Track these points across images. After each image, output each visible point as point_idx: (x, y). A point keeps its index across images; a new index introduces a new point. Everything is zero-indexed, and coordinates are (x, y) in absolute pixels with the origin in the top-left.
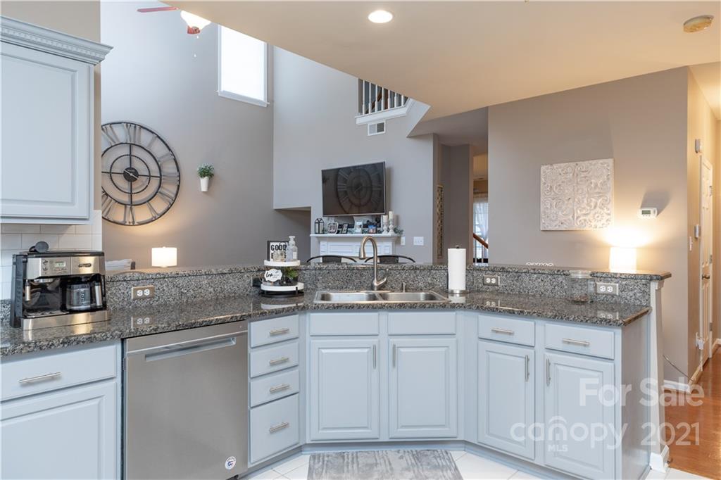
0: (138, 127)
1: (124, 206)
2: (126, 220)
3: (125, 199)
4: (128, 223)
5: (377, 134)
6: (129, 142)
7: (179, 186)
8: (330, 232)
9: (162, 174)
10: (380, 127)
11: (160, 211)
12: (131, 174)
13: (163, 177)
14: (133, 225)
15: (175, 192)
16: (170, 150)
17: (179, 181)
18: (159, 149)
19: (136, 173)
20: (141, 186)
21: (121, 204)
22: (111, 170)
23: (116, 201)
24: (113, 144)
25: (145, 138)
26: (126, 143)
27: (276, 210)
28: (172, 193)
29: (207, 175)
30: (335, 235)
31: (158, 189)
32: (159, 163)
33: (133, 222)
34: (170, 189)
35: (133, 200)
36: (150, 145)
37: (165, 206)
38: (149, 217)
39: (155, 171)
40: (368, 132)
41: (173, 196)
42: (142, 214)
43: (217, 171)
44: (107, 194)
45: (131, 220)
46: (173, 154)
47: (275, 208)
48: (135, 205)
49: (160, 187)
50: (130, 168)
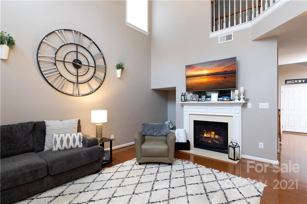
0: (82, 34)
1: (73, 84)
2: (74, 93)
3: (74, 79)
4: (75, 95)
5: (226, 41)
6: (76, 43)
7: (105, 74)
8: (193, 101)
9: (96, 66)
10: (229, 37)
11: (95, 87)
12: (78, 64)
13: (96, 67)
14: (79, 96)
15: (103, 77)
16: (100, 51)
17: (106, 70)
18: (94, 50)
19: (80, 63)
20: (84, 71)
21: (71, 82)
22: (64, 60)
23: (68, 80)
24: (66, 43)
25: (86, 43)
26: (74, 44)
27: (152, 89)
28: (101, 77)
29: (121, 68)
30: (196, 102)
31: (94, 74)
32: (94, 59)
33: (79, 94)
34: (100, 75)
35: (79, 80)
36: (89, 47)
37: (98, 85)
38: (88, 91)
39: (92, 63)
40: (219, 41)
41: (102, 79)
42: (84, 89)
43: (125, 67)
44: (61, 75)
45: (77, 93)
46: (102, 54)
47: (152, 88)
48: (80, 84)
49: (95, 73)
50: (77, 60)
